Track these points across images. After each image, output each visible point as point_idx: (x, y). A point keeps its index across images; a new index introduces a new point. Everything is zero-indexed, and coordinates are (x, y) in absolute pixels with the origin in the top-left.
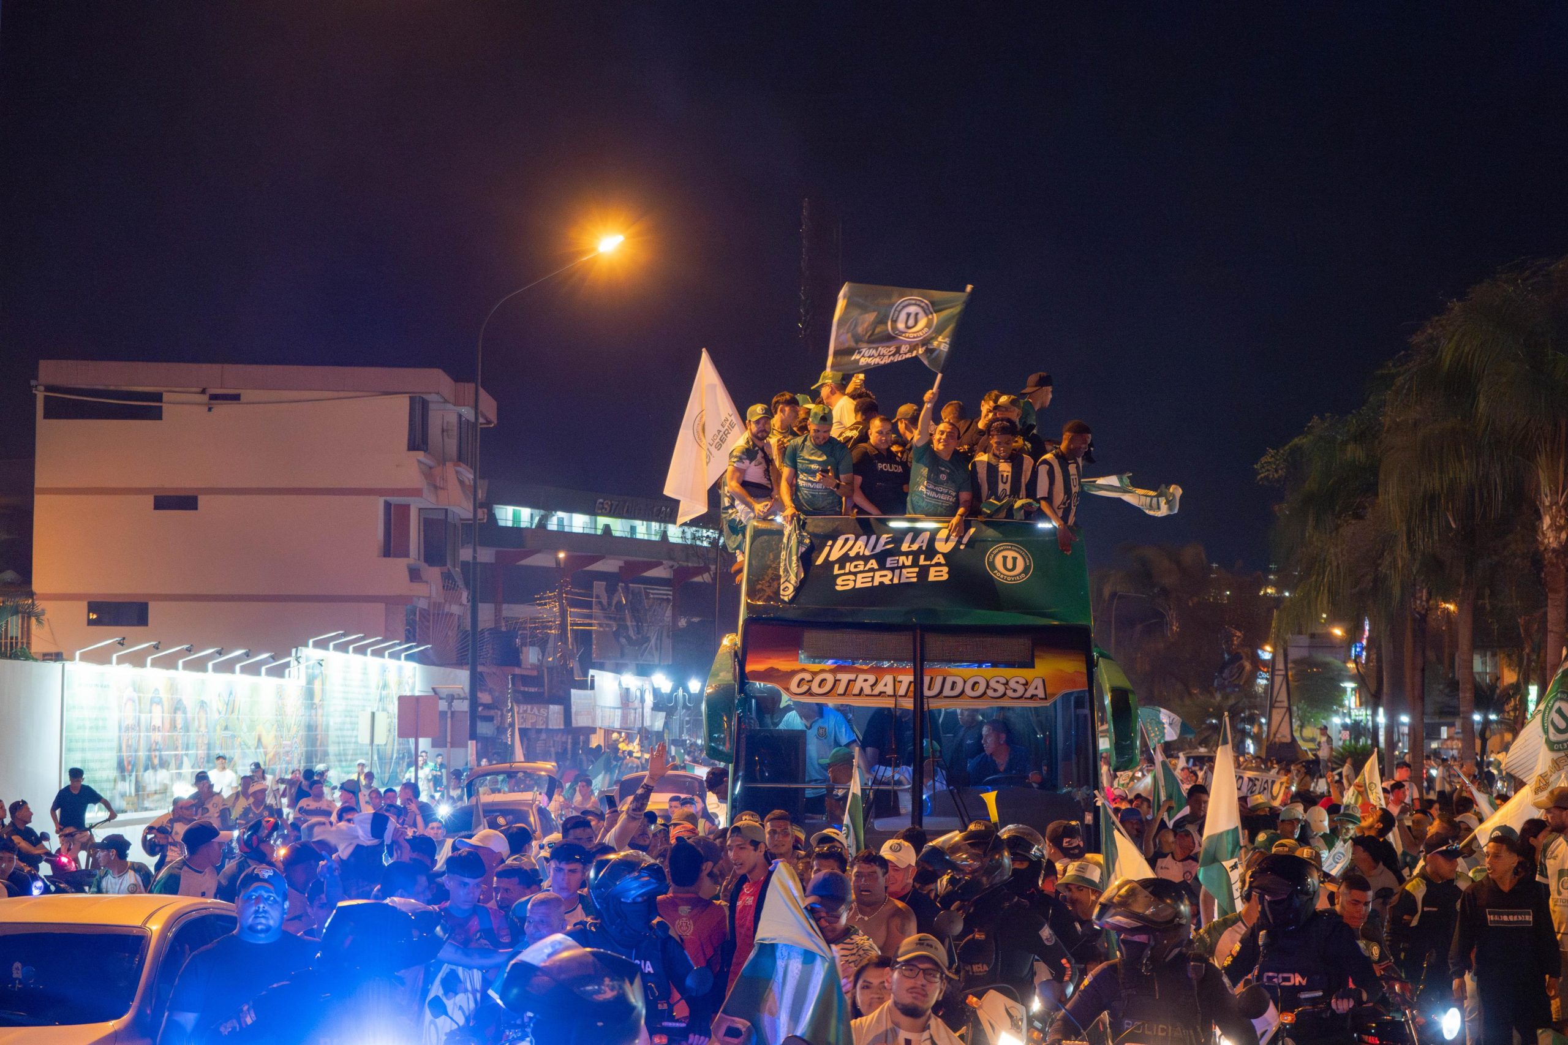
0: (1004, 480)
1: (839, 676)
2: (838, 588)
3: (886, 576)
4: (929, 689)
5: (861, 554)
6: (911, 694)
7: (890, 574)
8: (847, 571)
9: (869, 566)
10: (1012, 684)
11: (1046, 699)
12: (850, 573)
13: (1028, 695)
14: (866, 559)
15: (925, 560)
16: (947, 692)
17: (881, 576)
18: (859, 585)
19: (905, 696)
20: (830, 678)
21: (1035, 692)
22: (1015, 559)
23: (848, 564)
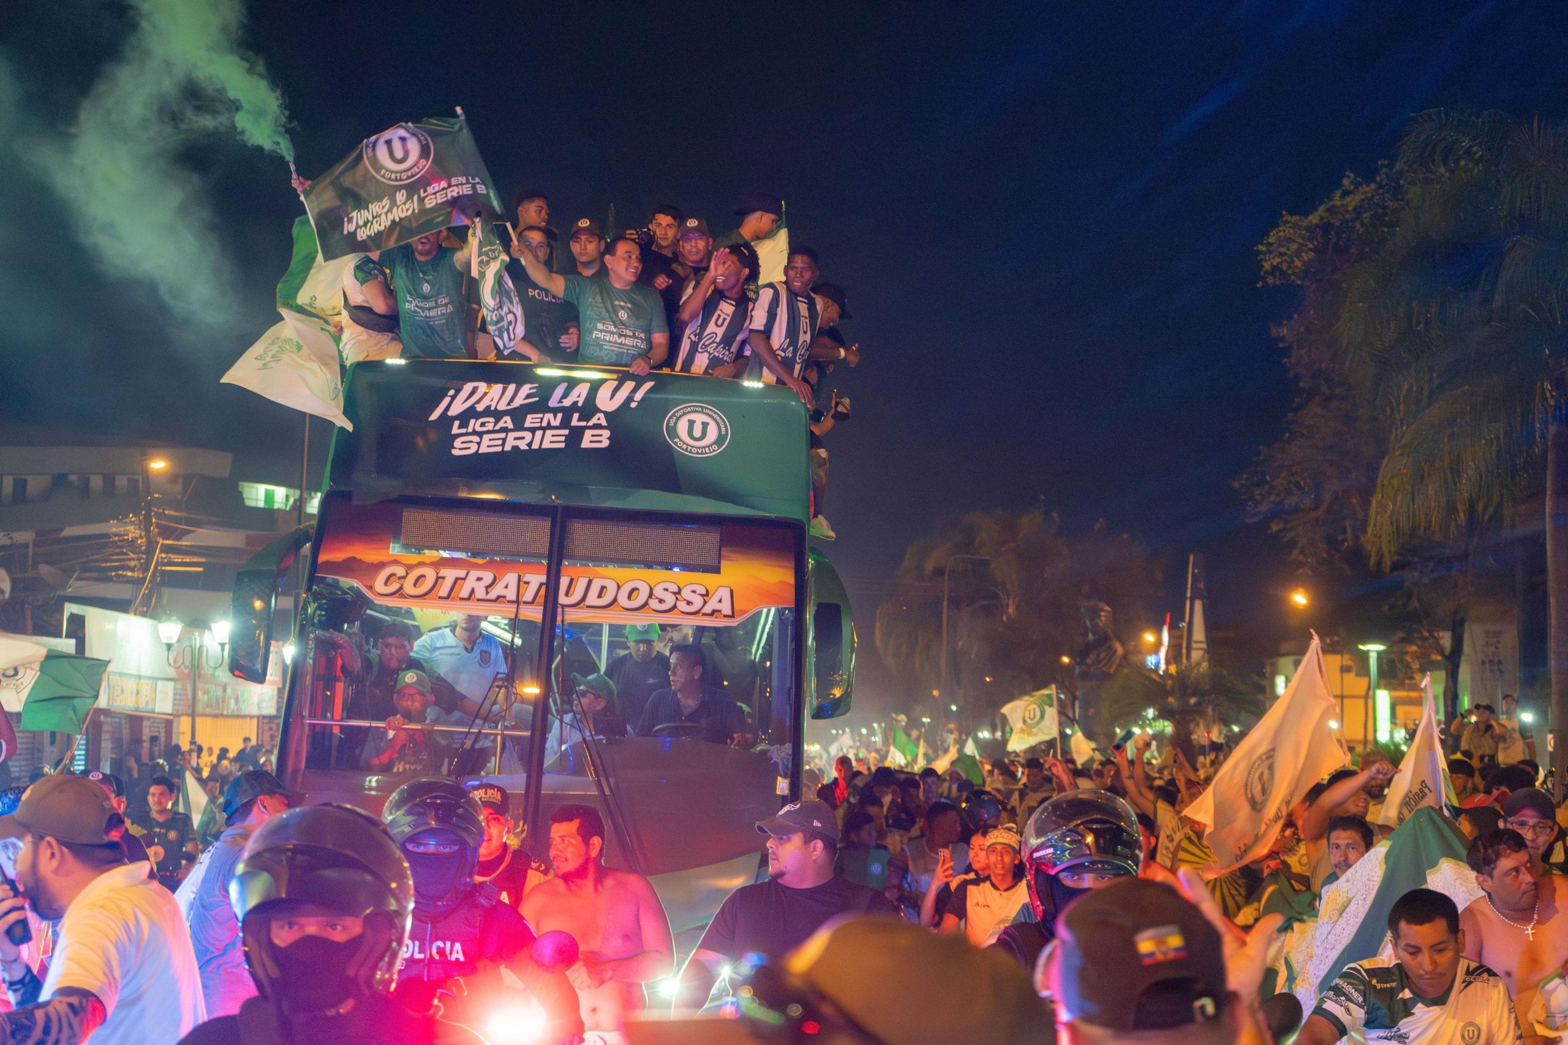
0: (720, 323)
1: (443, 572)
2: (455, 452)
3: (523, 438)
4: (567, 594)
5: (493, 408)
6: (541, 599)
7: (528, 435)
8: (470, 430)
9: (501, 424)
10: (686, 594)
11: (733, 616)
12: (474, 433)
13: (708, 609)
14: (498, 415)
15: (579, 420)
16: (592, 599)
17: (516, 439)
18: (484, 449)
19: (532, 602)
20: (430, 574)
21: (718, 606)
22: (705, 425)
23: (472, 421)
